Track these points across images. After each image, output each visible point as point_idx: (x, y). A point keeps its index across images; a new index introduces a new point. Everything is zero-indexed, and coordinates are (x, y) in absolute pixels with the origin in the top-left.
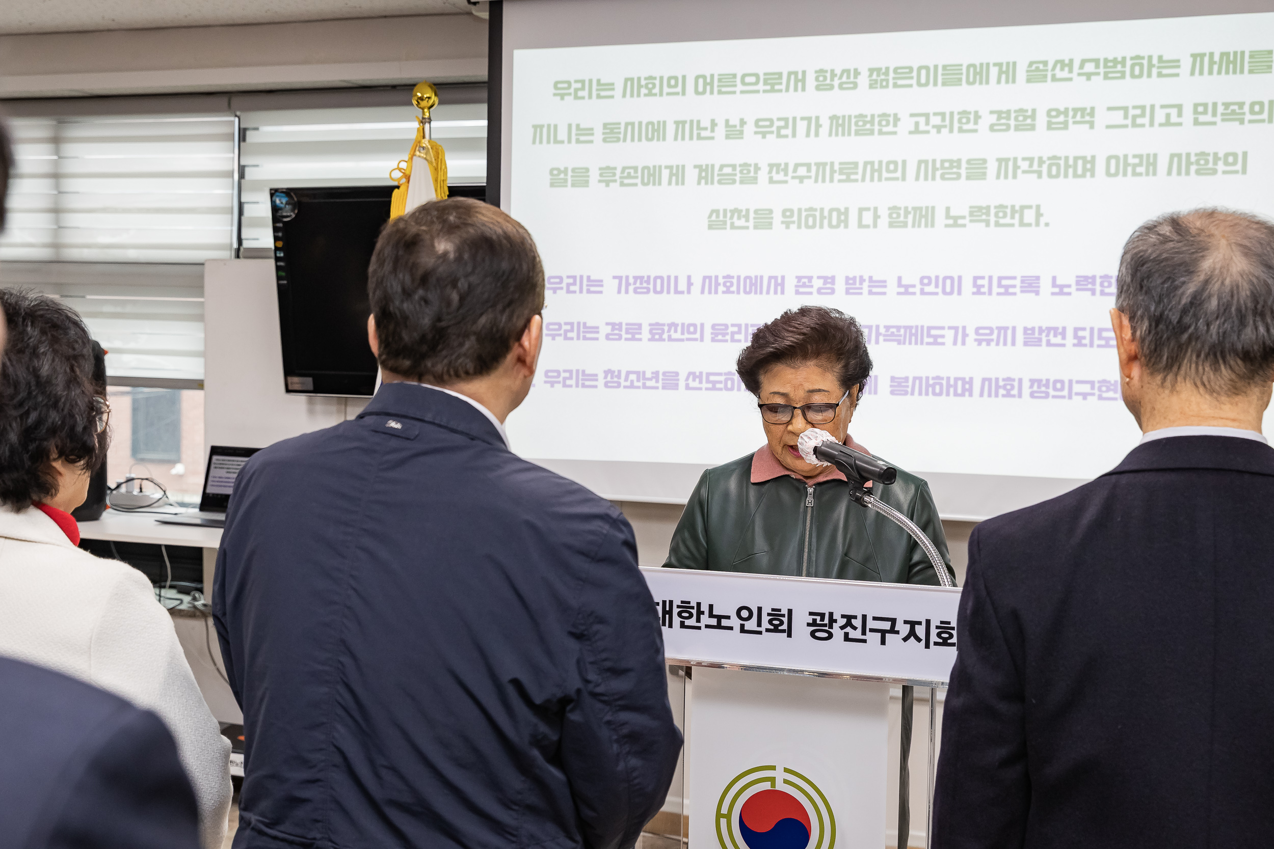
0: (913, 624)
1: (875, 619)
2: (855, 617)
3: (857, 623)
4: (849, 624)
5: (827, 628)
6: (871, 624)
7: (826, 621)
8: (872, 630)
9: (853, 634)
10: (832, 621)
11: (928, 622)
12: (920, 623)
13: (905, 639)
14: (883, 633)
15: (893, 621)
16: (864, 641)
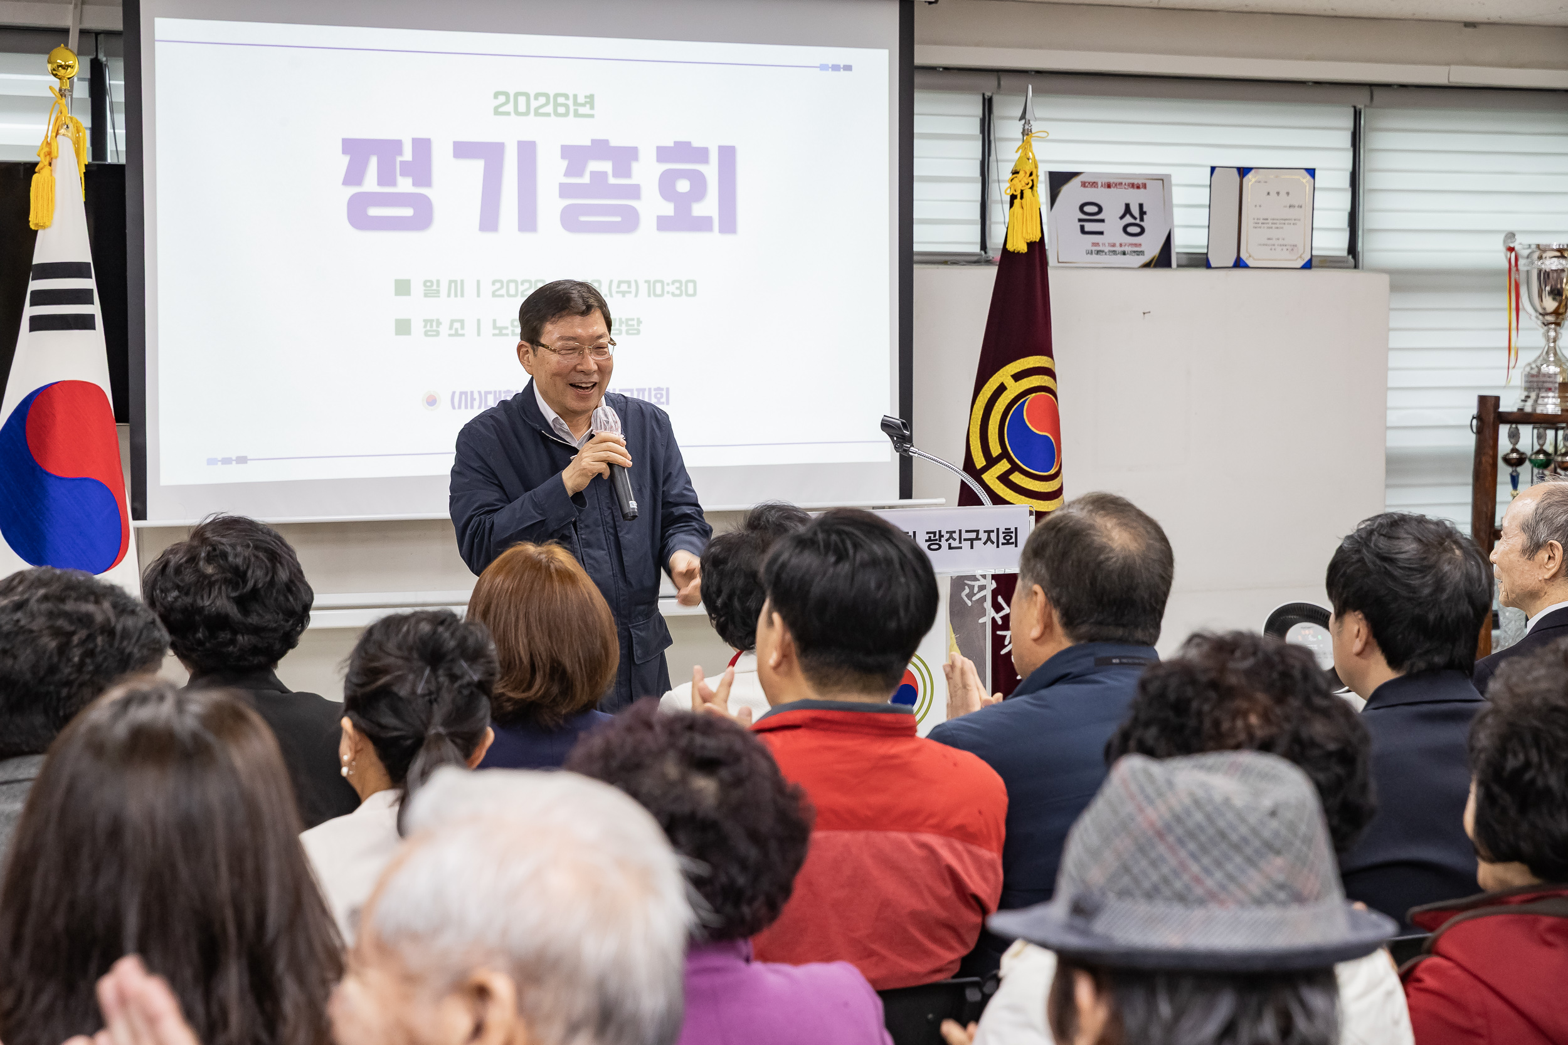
0: (989, 532)
1: (967, 531)
2: (955, 532)
3: (956, 536)
4: (951, 537)
5: (938, 542)
6: (965, 535)
7: (937, 537)
8: (965, 540)
9: (955, 544)
10: (941, 536)
11: (998, 529)
12: (993, 531)
13: (985, 543)
14: (972, 540)
15: (977, 532)
16: (961, 548)
